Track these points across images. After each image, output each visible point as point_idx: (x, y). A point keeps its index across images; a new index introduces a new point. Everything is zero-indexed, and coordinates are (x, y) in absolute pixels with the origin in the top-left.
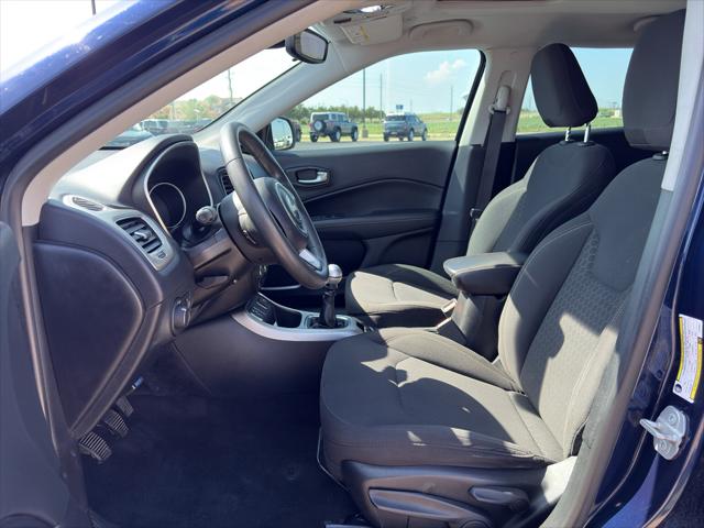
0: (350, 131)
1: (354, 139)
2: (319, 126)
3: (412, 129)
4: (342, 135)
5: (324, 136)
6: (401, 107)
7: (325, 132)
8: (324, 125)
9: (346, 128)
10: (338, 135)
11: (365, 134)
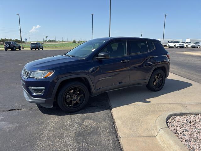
0: (18, 47)
1: (20, 50)
2: (8, 46)
3: (39, 47)
4: (16, 49)
5: (10, 49)
6: (27, 39)
7: (10, 48)
8: (10, 45)
9: (17, 46)
10: (15, 48)
11: (23, 48)
